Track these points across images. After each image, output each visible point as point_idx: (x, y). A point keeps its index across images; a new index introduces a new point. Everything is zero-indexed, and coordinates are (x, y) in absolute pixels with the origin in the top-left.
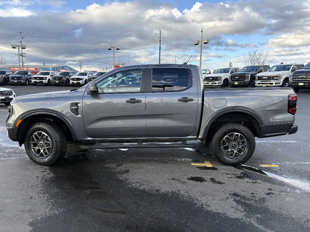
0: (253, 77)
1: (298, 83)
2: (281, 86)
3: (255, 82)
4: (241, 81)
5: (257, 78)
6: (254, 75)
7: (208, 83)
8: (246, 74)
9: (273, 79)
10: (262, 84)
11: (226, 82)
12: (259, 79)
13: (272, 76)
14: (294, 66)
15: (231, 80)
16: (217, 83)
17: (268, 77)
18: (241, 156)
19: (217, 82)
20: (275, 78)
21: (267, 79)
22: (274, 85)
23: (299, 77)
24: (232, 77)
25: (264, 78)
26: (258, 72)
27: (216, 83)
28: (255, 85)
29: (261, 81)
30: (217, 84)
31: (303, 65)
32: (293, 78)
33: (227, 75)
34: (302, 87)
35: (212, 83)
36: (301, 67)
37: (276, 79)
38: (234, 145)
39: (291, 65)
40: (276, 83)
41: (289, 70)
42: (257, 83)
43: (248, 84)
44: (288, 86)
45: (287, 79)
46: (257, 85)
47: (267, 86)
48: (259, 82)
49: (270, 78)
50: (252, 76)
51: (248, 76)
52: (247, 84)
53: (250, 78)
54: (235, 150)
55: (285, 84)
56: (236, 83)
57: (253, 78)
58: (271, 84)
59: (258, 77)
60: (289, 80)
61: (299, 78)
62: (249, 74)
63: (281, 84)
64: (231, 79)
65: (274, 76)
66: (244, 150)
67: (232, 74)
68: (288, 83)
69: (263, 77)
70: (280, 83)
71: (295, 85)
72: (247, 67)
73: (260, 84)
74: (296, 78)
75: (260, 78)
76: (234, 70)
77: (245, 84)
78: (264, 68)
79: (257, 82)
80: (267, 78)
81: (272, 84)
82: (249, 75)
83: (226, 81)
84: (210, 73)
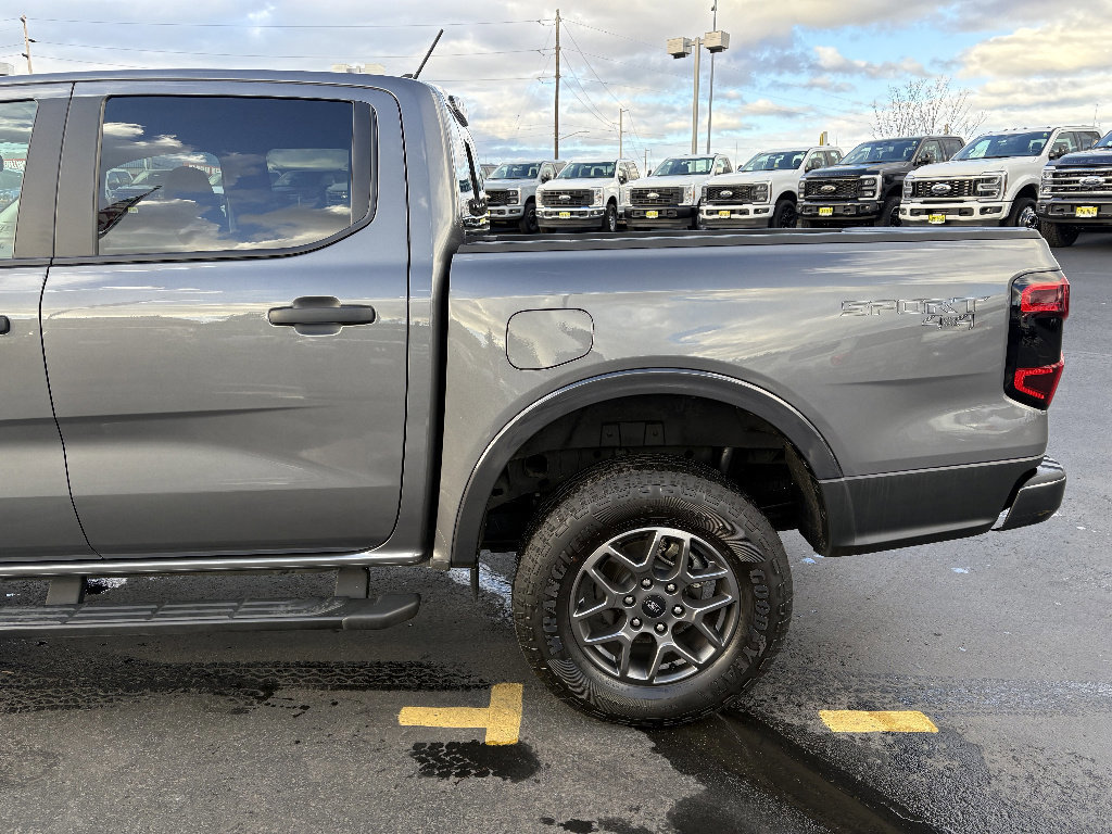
0: (893, 185)
1: (1073, 207)
2: (1003, 223)
3: (899, 204)
4: (846, 200)
5: (908, 189)
6: (897, 178)
7: (717, 212)
8: (864, 172)
9: (975, 193)
10: (929, 212)
11: (788, 206)
12: (915, 194)
13: (970, 181)
14: (1062, 136)
15: (807, 200)
16: (751, 212)
17: (951, 183)
18: (702, 668)
19: (750, 207)
20: (979, 189)
21: (950, 193)
22: (977, 216)
23: (1078, 182)
24: (809, 186)
25: (938, 186)
26: (914, 165)
27: (745, 212)
28: (901, 216)
29: (925, 202)
30: (752, 215)
31: (1096, 135)
32: (1054, 189)
33: (792, 180)
34: (1089, 226)
35: (733, 212)
36: (1087, 141)
37: (987, 194)
38: (652, 606)
39: (1050, 134)
40: (983, 211)
41: (1039, 154)
42: (908, 207)
43: (873, 213)
44: (1033, 221)
45: (1028, 192)
46: (907, 217)
47: (948, 223)
48: (917, 204)
49: (959, 188)
50: (887, 179)
51: (875, 180)
52: (867, 214)
53: (883, 190)
54: (661, 632)
55: (1021, 211)
56: (826, 212)
57: (893, 189)
58: (962, 212)
59: (913, 184)
60: (1039, 196)
61: (1077, 189)
62: (877, 173)
63: (1004, 214)
64: (806, 193)
65: (978, 181)
66: (720, 634)
67: (809, 175)
68: (1034, 208)
69: (933, 183)
70: (999, 209)
71: (1063, 218)
72: (873, 143)
73: (918, 214)
74: (1066, 189)
75: (921, 189)
76: (820, 159)
77: (862, 215)
78: (941, 149)
79: (909, 205)
80: (949, 187)
81: (968, 212)
82: (879, 177)
83: (788, 202)
84: (727, 171)
